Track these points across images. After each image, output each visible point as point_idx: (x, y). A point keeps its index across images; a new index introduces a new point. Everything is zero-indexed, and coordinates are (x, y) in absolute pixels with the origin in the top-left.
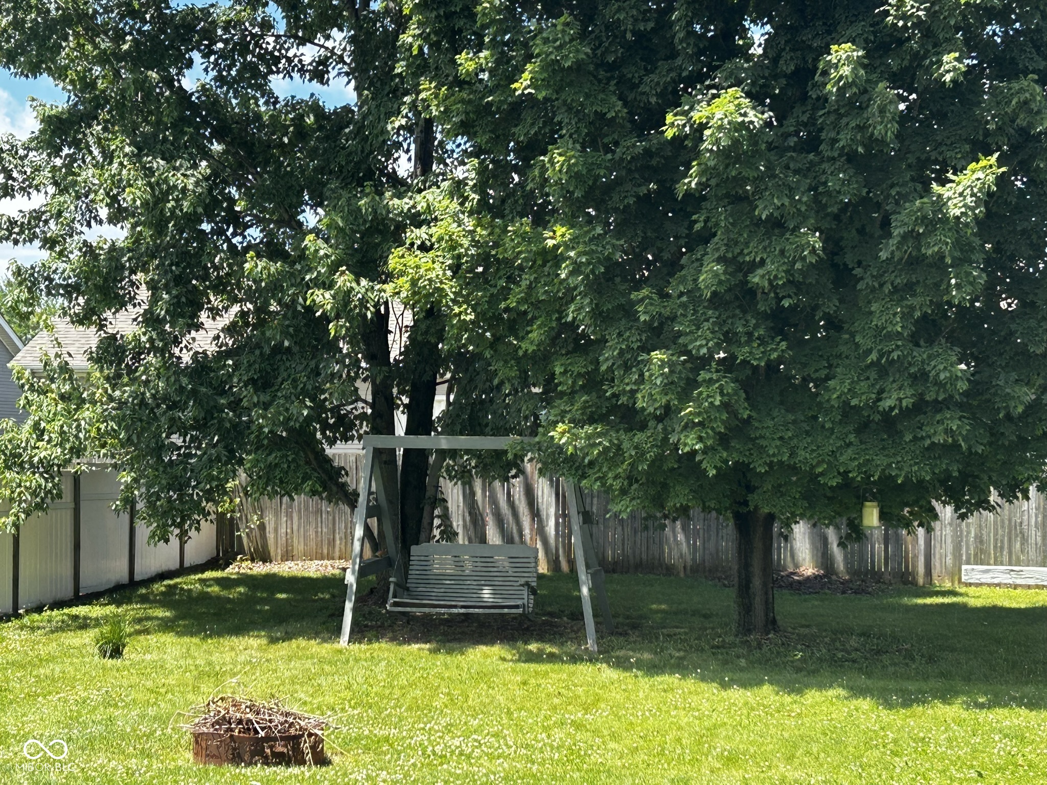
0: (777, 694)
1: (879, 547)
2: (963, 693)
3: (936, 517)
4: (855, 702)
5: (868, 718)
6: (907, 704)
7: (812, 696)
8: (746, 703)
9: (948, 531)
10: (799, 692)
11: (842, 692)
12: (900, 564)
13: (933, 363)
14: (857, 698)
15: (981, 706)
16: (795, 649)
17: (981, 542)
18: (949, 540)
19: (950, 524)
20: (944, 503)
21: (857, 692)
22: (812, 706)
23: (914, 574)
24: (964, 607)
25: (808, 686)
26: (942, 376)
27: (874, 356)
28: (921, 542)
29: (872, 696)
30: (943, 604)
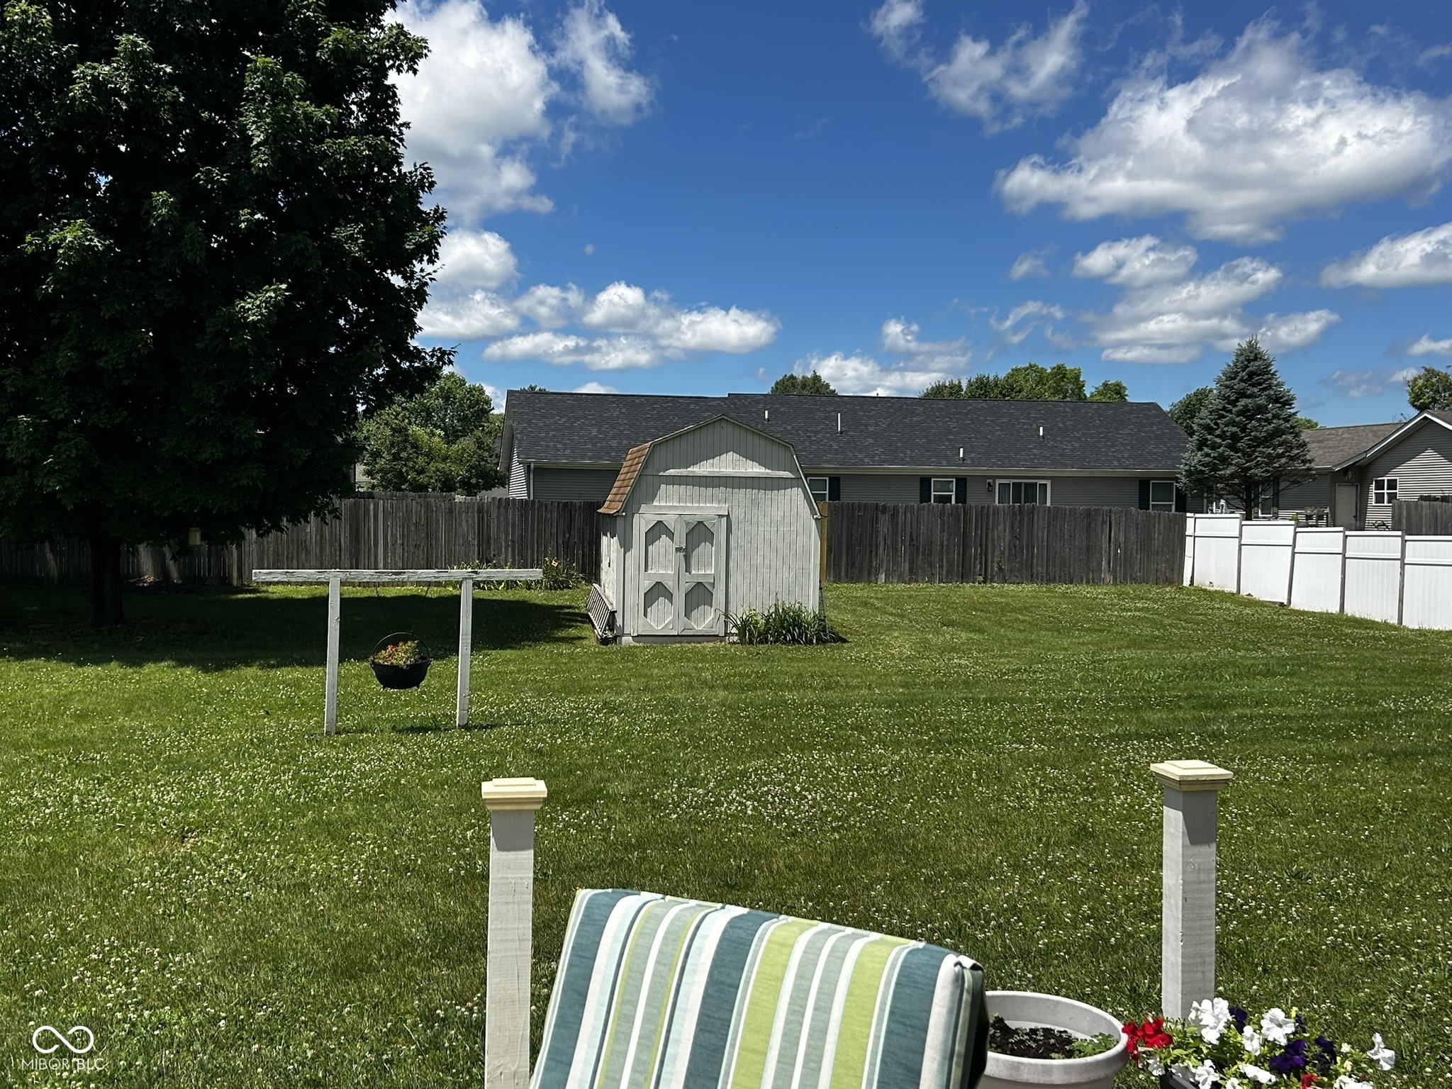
0: (122, 667)
1: (204, 560)
2: (260, 658)
3: (243, 537)
4: (182, 670)
5: (190, 680)
6: (218, 669)
7: (149, 668)
8: (97, 676)
9: (254, 547)
10: (140, 665)
11: (172, 663)
12: (219, 572)
13: (237, 428)
14: (182, 667)
15: (272, 667)
16: (138, 634)
17: (278, 554)
18: (255, 554)
19: (256, 543)
20: (249, 528)
21: (182, 662)
22: (148, 674)
23: (230, 578)
24: (267, 599)
25: (147, 661)
26: (243, 437)
27: (194, 421)
28: (235, 555)
29: (194, 665)
30: (250, 598)
